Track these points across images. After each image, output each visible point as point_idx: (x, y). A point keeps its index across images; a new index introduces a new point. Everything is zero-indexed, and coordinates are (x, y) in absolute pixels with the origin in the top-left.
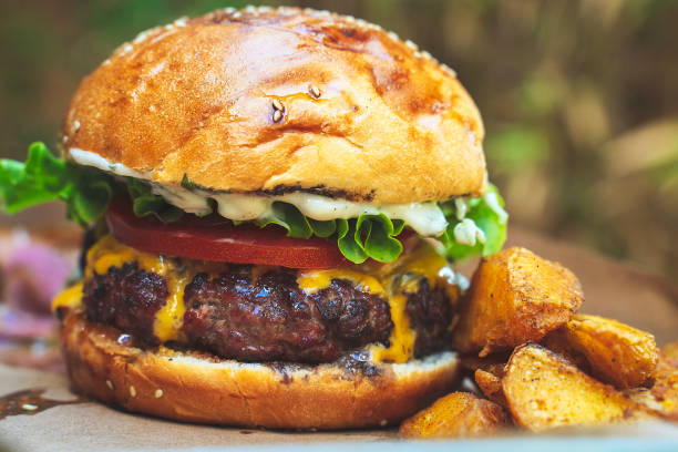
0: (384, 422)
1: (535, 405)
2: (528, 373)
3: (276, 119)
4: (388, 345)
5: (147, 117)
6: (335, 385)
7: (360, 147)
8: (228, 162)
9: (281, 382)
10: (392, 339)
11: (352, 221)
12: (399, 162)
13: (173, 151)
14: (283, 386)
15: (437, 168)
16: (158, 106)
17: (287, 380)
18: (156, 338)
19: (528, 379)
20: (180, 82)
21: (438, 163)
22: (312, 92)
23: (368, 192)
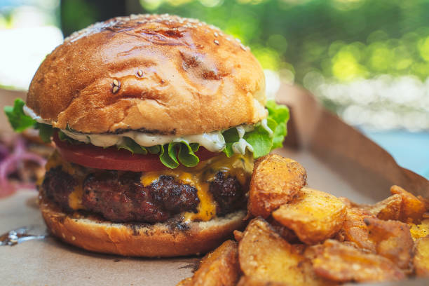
0: (198, 254)
1: (252, 258)
2: (254, 237)
3: (114, 91)
4: (196, 212)
5: (52, 91)
6: (163, 236)
7: (165, 105)
8: (89, 117)
9: (133, 235)
10: (199, 208)
11: (166, 146)
12: (189, 112)
13: (63, 111)
14: (134, 237)
15: (215, 113)
16: (57, 84)
17: (136, 234)
18: (71, 209)
19: (253, 240)
20: (69, 70)
21: (215, 110)
22: (138, 74)
23: (172, 130)
